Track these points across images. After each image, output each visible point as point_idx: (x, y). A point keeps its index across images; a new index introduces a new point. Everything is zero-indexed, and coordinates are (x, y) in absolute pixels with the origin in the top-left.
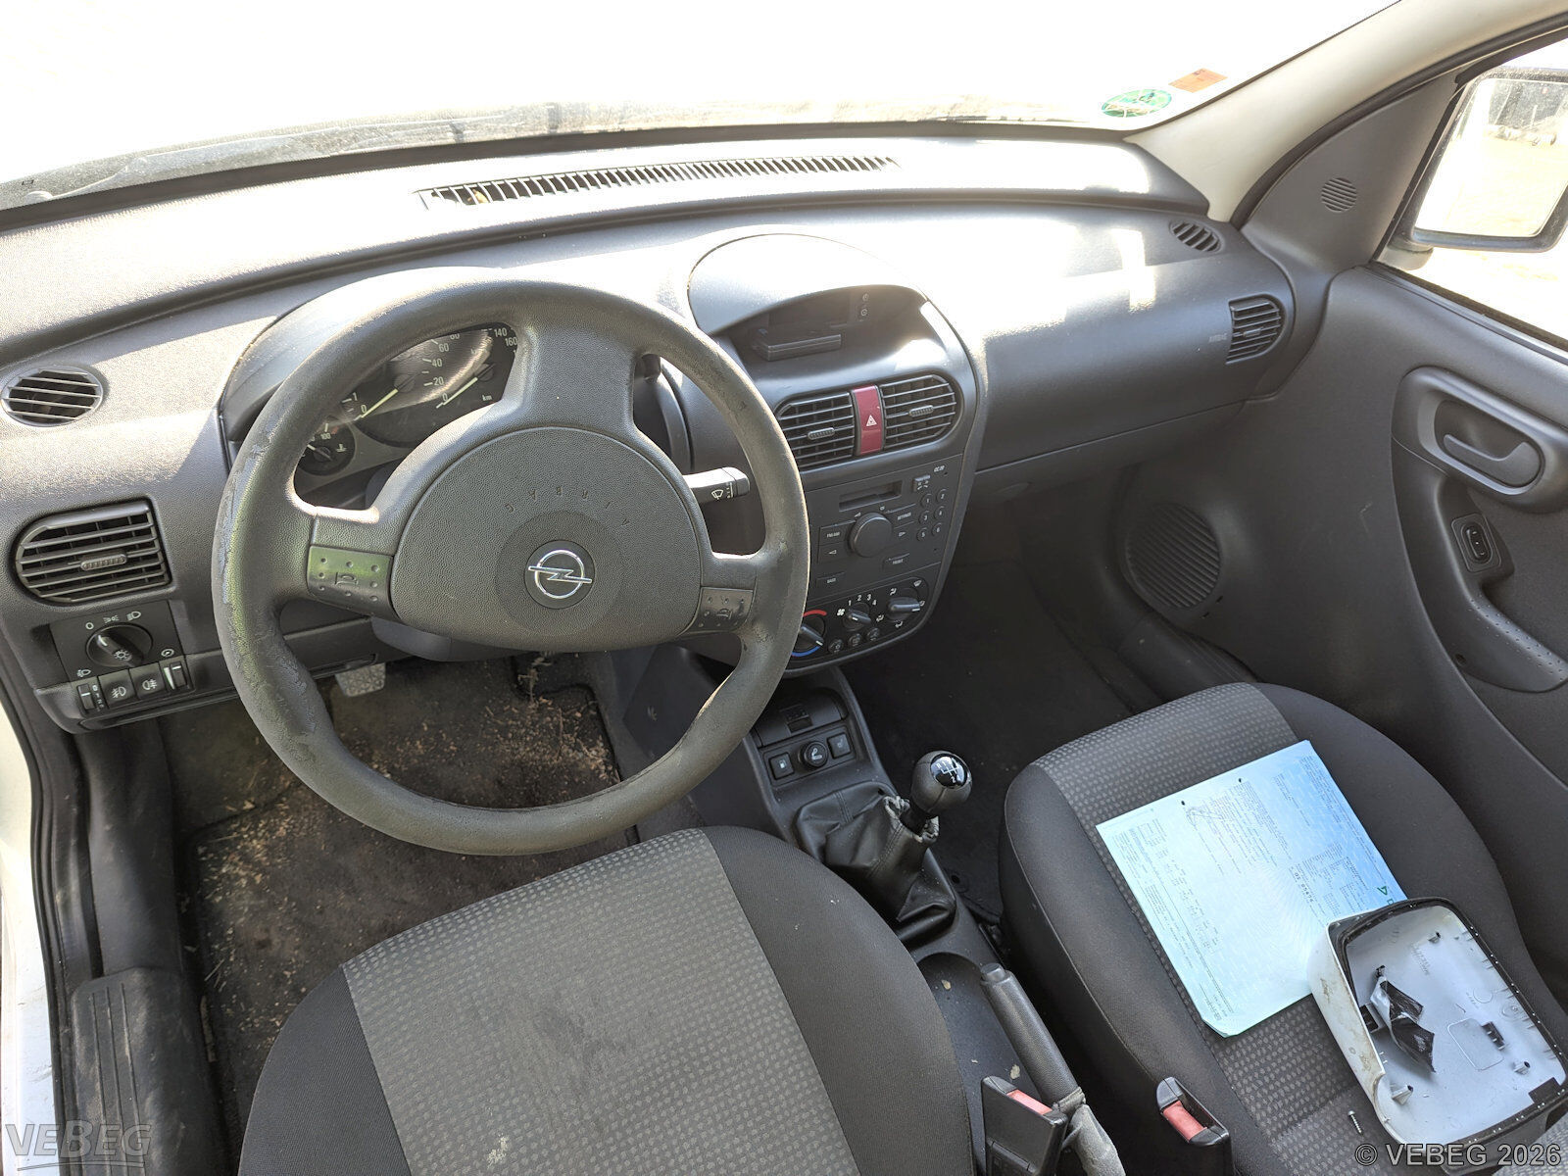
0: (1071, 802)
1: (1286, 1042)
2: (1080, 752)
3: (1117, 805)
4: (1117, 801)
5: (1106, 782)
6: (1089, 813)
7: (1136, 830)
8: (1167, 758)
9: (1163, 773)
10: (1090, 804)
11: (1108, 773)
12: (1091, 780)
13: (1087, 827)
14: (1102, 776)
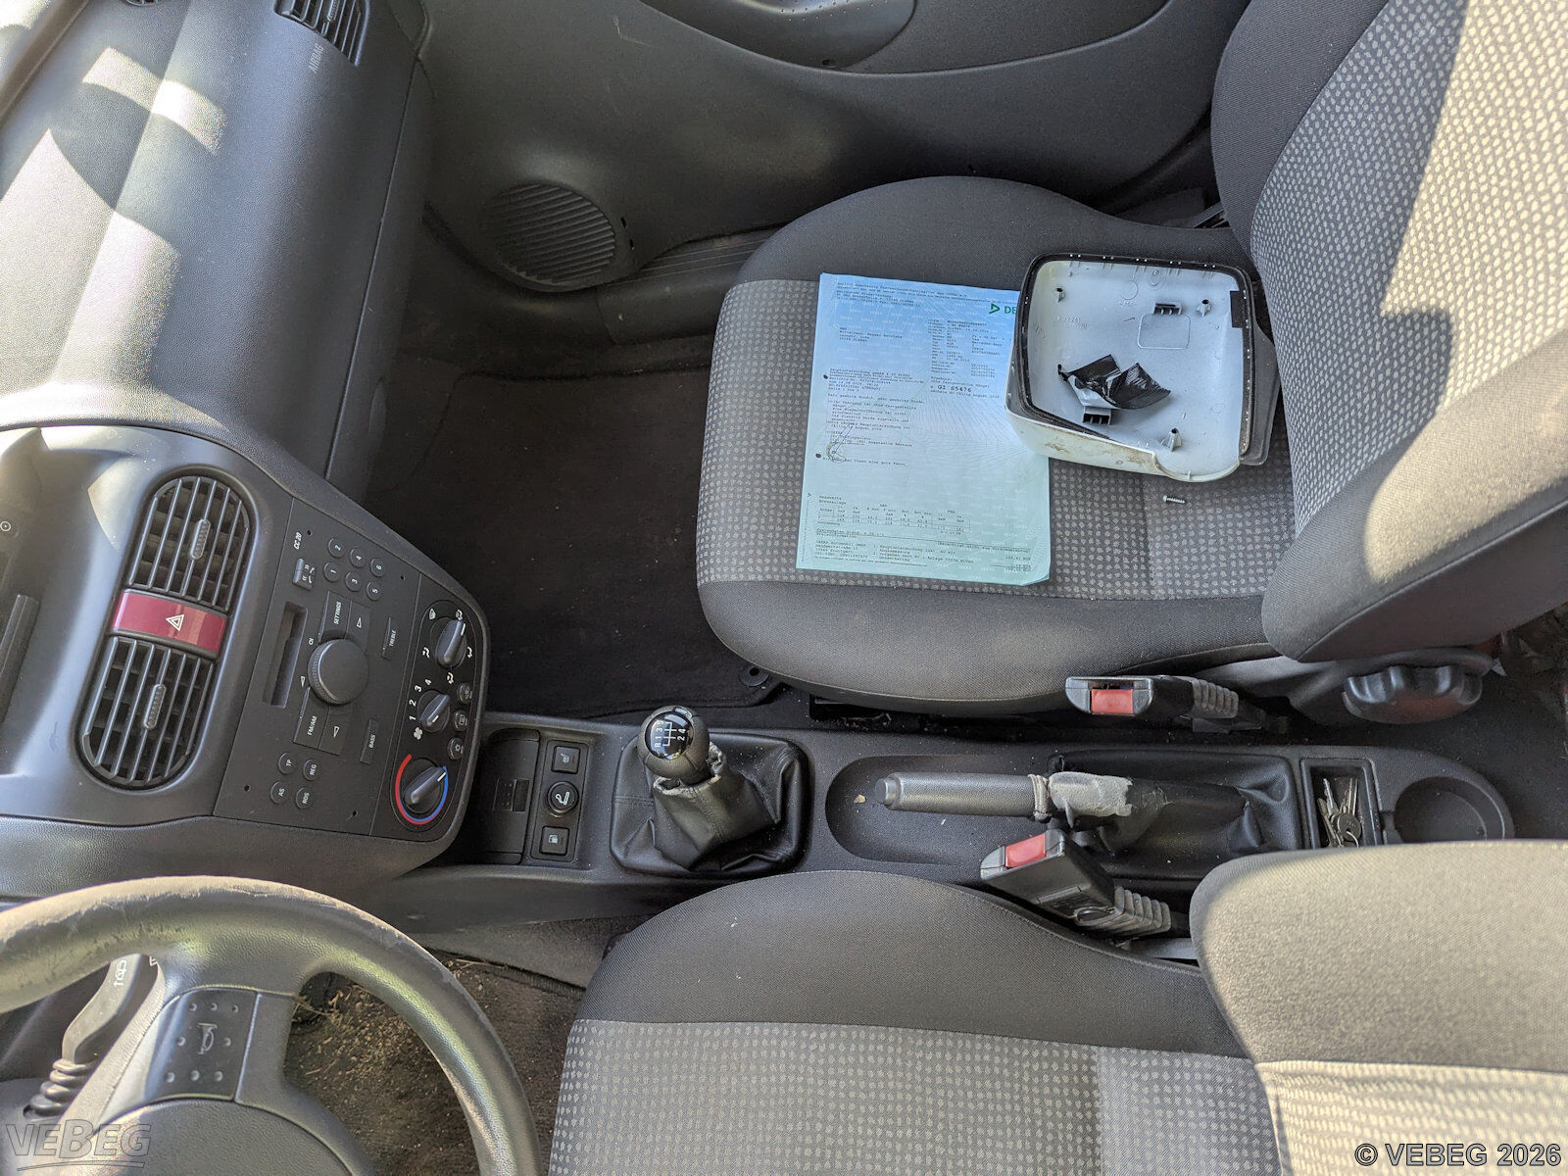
0: (760, 578)
1: (1077, 514)
2: (714, 529)
3: (787, 529)
4: (782, 525)
5: (758, 524)
6: (780, 565)
7: (820, 526)
8: (766, 439)
9: (780, 455)
10: (771, 558)
11: (750, 515)
12: (748, 539)
13: (793, 578)
14: (750, 524)
